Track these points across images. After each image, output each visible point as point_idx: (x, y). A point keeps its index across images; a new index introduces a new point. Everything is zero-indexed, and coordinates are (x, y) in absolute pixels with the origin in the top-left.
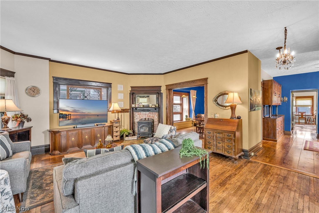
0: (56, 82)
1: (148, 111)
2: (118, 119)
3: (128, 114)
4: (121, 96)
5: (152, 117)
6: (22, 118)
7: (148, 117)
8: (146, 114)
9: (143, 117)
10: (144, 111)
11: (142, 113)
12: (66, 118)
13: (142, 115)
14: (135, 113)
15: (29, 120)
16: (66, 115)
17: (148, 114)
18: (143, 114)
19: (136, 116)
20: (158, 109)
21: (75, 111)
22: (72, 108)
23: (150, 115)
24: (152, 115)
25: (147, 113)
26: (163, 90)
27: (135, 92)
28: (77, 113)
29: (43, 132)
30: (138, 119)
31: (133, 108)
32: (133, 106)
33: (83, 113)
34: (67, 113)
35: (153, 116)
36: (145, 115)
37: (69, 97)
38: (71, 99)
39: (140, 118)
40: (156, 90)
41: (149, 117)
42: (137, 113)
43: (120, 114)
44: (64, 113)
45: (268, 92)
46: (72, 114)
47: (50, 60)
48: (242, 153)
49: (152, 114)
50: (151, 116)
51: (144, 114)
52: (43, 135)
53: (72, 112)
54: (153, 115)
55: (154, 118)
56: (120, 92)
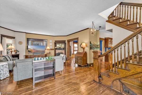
0: (28, 40)
1: (61, 49)
2: (50, 52)
3: (54, 51)
4: (51, 44)
6: (16, 51)
7: (61, 52)
9: (59, 52)
10: (59, 49)
11: (59, 50)
14: (56, 50)
15: (19, 52)
20: (64, 49)
21: (34, 49)
25: (61, 50)
26: (66, 42)
27: (56, 43)
29: (23, 56)
30: (57, 52)
31: (55, 49)
32: (55, 48)
33: (37, 50)
34: (31, 50)
37: (32, 44)
38: (33, 45)
40: (63, 42)
43: (50, 51)
44: (29, 50)
45: (107, 43)
46: (33, 50)
47: (26, 33)
48: (87, 65)
52: (23, 57)
54: (63, 51)
56: (51, 43)
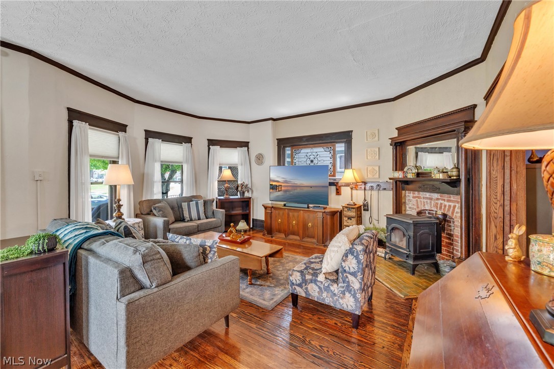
1: (434, 189)
5: (449, 210)
7: (437, 207)
8: (431, 199)
9: (424, 205)
12: (276, 189)
13: (422, 200)
16: (276, 186)
17: (438, 199)
18: (424, 198)
19: (410, 200)
21: (286, 182)
22: (283, 178)
23: (441, 204)
24: (447, 204)
28: (289, 184)
30: (413, 209)
33: (295, 184)
34: (278, 184)
35: (450, 206)
36: (429, 201)
39: (418, 207)
41: (441, 208)
42: (411, 195)
44: (274, 183)
46: (283, 185)
49: (448, 201)
50: (445, 206)
51: (427, 198)
53: (283, 183)
54: (452, 204)
55: (453, 213)
